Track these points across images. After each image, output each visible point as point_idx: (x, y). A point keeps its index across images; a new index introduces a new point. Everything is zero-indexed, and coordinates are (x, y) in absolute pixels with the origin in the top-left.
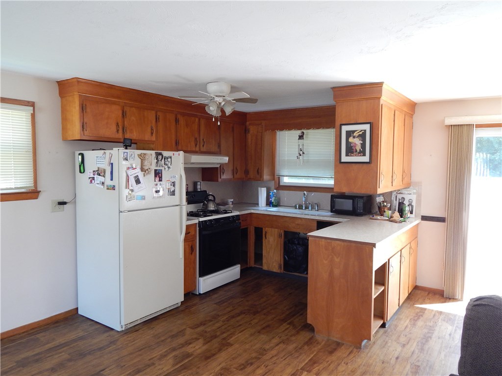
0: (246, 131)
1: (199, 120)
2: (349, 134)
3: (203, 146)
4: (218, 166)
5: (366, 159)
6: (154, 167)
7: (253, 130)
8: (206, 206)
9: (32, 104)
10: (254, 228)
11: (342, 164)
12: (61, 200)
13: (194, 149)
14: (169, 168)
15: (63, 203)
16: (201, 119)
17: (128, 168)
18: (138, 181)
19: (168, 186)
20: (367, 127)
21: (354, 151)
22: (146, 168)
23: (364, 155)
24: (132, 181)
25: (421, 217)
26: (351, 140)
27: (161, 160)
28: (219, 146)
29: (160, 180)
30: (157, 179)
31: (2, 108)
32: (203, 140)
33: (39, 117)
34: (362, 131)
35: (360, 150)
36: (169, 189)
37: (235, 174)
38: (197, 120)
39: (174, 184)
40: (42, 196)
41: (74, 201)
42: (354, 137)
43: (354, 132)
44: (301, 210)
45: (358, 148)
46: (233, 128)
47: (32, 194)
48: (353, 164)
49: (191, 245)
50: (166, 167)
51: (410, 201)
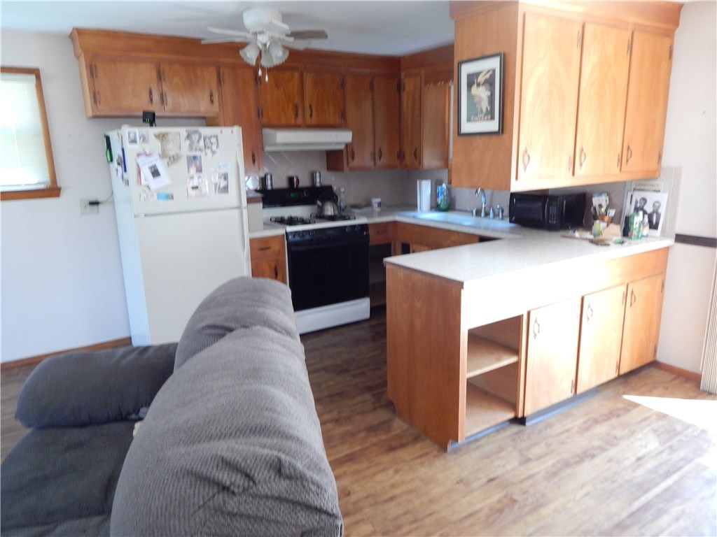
0: (400, 88)
1: (302, 76)
2: (472, 80)
3: (311, 116)
4: (342, 147)
5: (493, 126)
6: (185, 152)
7: (409, 84)
8: (321, 209)
9: (35, 72)
10: (400, 245)
11: (461, 139)
12: (93, 199)
13: (293, 122)
14: (213, 153)
15: (95, 203)
16: (305, 74)
17: (138, 155)
18: (155, 173)
19: (216, 179)
20: (494, 63)
21: (479, 110)
22: (171, 153)
23: (492, 118)
24: (146, 173)
25: (674, 236)
26: (474, 90)
27: (198, 141)
28: (343, 115)
29: (199, 170)
30: (193, 170)
31: (2, 80)
32: (310, 106)
33: (48, 87)
34: (488, 71)
35: (487, 108)
36: (216, 185)
37: (377, 157)
38: (297, 75)
39: (226, 177)
40: (64, 194)
41: (111, 201)
42: (478, 85)
43: (478, 74)
44: (478, 218)
45: (485, 105)
46: (372, 84)
47: (52, 191)
48: (478, 137)
49: (273, 267)
50: (209, 152)
51: (657, 205)
